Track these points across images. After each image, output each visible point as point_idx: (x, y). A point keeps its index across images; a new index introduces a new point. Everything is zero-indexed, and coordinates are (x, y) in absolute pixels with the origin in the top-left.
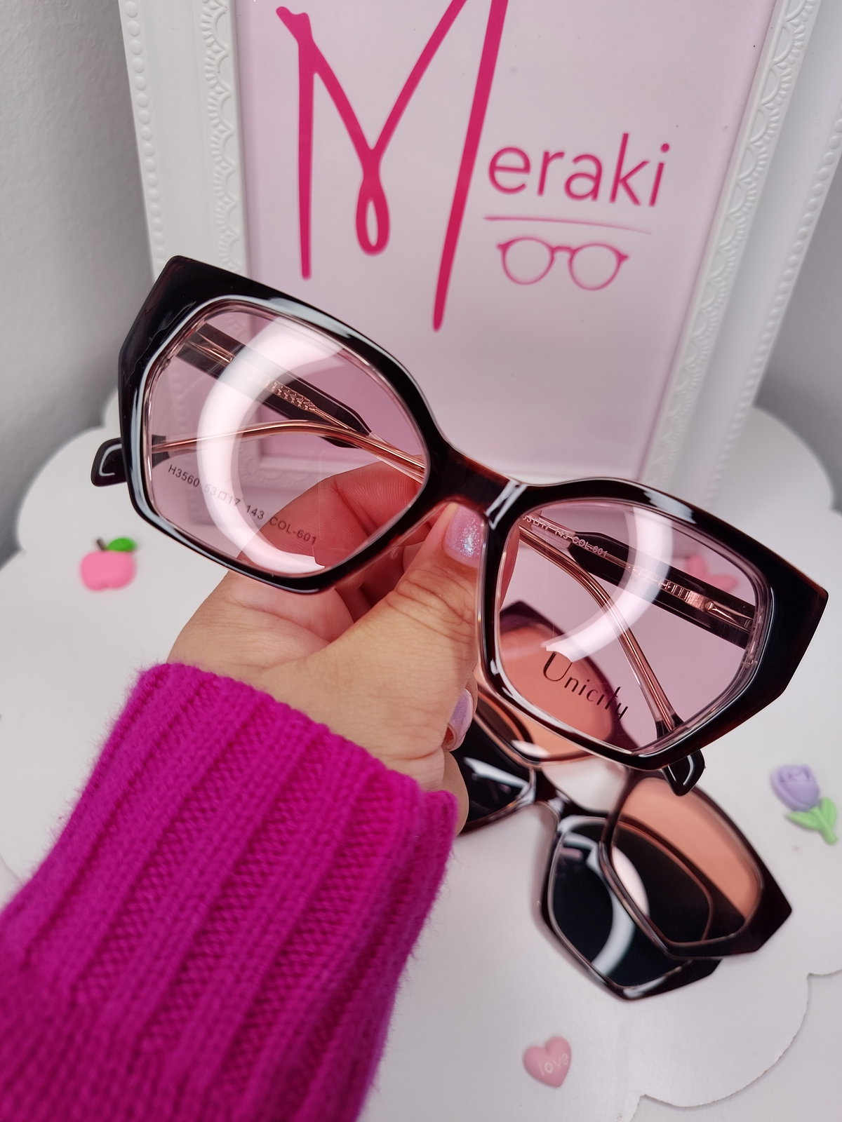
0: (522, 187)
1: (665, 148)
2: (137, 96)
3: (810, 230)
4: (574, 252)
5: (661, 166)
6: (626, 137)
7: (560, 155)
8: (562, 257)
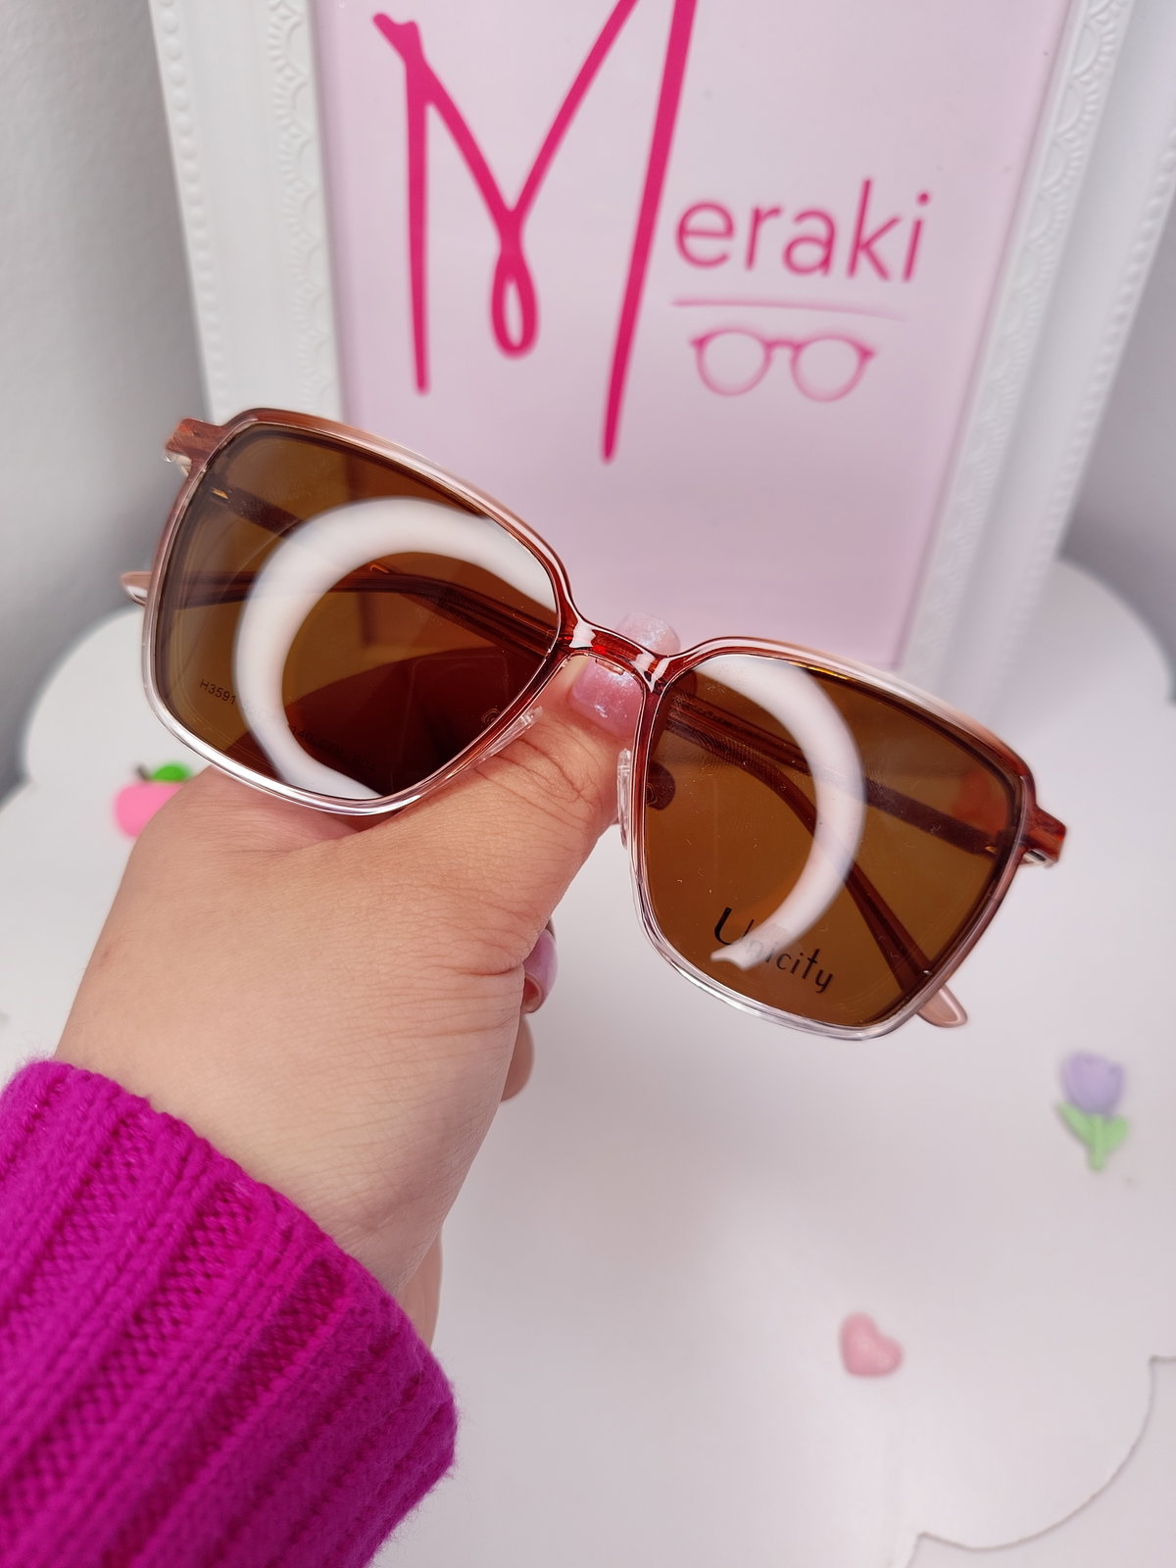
0: (722, 259)
1: (924, 198)
2: (179, 143)
3: (1130, 309)
4: (797, 347)
5: (918, 226)
6: (867, 186)
7: (775, 212)
8: (782, 355)
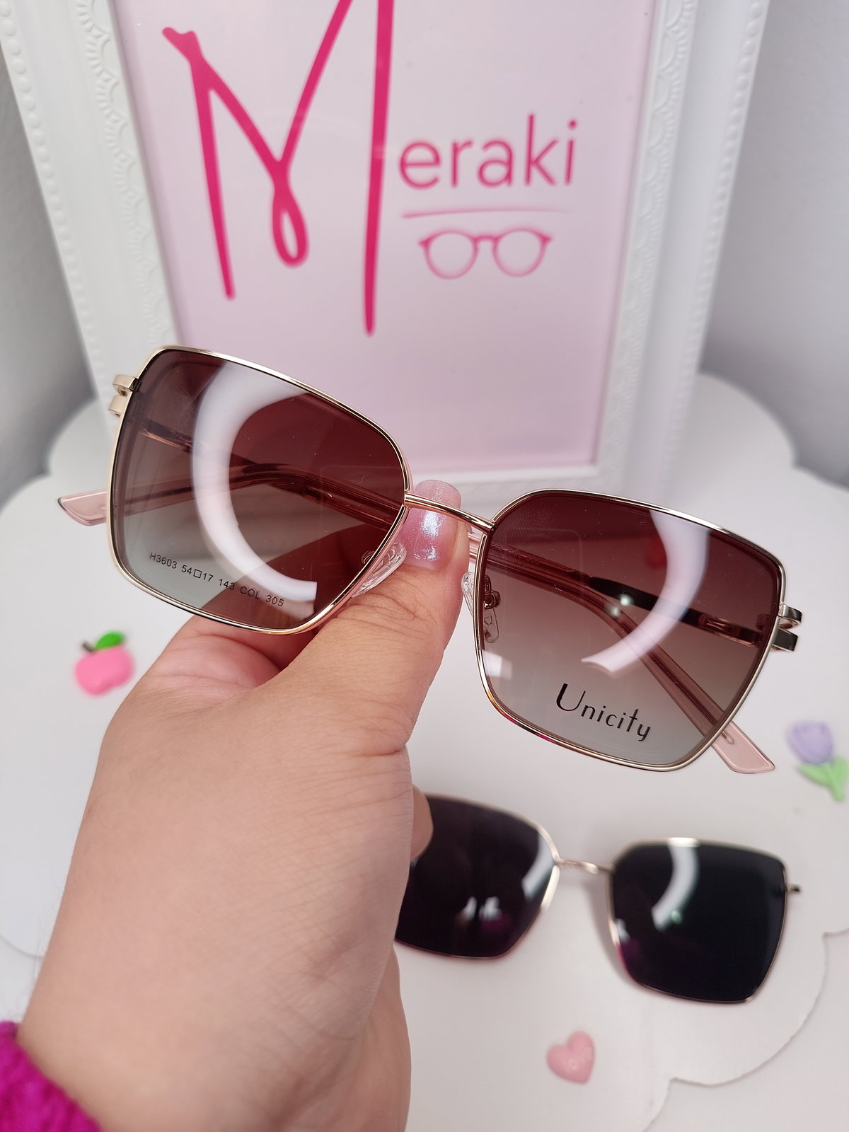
0: (434, 181)
1: (573, 124)
4: (496, 240)
5: (571, 145)
6: (531, 119)
7: (468, 144)
8: (485, 246)
